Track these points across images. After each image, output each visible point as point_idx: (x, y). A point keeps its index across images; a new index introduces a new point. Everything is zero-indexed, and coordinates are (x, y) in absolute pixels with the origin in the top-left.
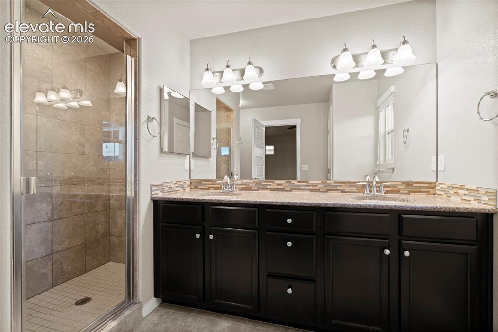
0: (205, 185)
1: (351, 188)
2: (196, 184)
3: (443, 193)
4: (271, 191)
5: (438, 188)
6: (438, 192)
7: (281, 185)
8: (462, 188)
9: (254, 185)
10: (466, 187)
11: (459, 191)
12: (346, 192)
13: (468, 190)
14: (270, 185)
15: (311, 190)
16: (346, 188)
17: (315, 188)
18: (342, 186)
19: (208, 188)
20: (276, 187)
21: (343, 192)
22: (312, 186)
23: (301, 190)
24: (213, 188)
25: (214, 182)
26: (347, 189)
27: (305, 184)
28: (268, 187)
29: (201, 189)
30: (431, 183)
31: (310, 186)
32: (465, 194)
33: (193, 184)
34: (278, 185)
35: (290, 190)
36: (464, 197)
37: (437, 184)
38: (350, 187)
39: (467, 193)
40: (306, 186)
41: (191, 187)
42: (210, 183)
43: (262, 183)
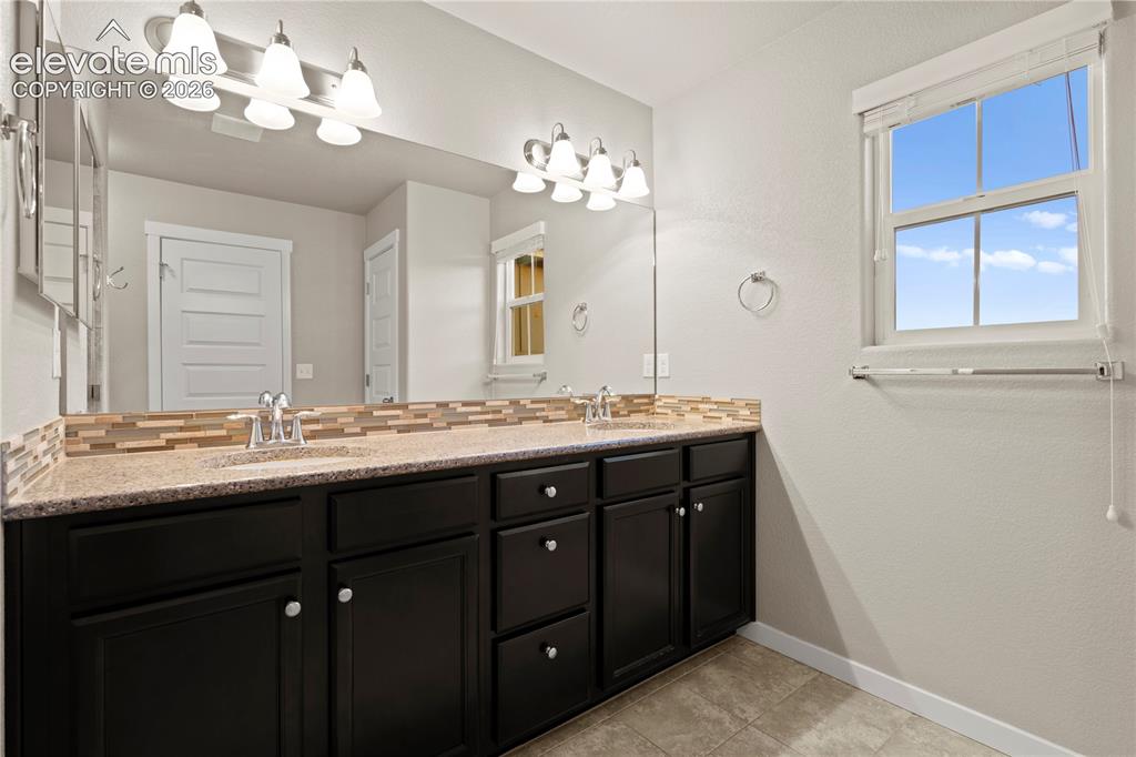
0: (156, 432)
1: (558, 412)
2: (103, 433)
3: (669, 411)
4: (399, 432)
5: (657, 403)
6: (658, 410)
7: (425, 416)
8: (705, 400)
9: (352, 420)
10: (713, 400)
11: (701, 406)
12: (551, 421)
13: (716, 403)
14: (397, 417)
15: (491, 423)
16: (550, 413)
17: (498, 416)
18: (543, 410)
19: (170, 445)
20: (413, 421)
21: (546, 420)
22: (494, 412)
23: (470, 423)
24: (192, 440)
25: (195, 422)
26: (552, 415)
27: (478, 409)
28: (390, 423)
29: (130, 450)
30: (648, 396)
31: (487, 413)
32: (710, 410)
33: (82, 434)
34: (417, 416)
35: (445, 425)
36: (709, 414)
37: (657, 397)
38: (557, 409)
39: (715, 407)
40: (481, 413)
41: (73, 448)
42: (181, 423)
43: (375, 413)
